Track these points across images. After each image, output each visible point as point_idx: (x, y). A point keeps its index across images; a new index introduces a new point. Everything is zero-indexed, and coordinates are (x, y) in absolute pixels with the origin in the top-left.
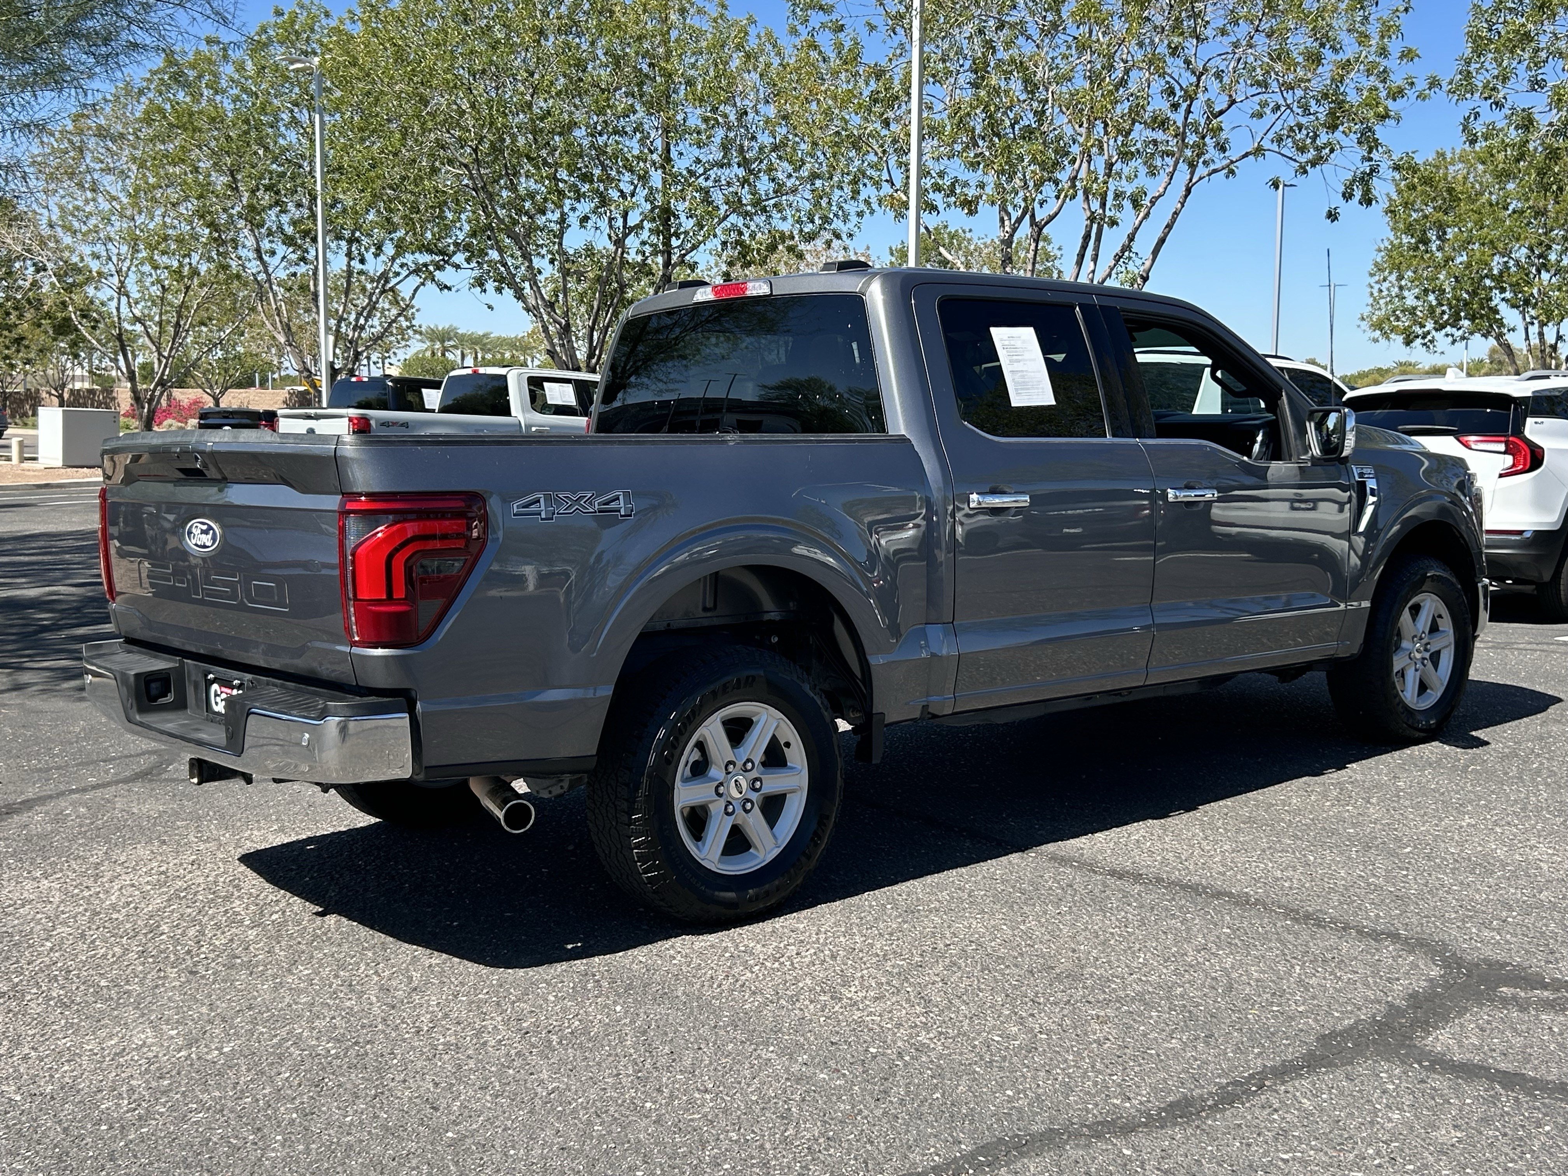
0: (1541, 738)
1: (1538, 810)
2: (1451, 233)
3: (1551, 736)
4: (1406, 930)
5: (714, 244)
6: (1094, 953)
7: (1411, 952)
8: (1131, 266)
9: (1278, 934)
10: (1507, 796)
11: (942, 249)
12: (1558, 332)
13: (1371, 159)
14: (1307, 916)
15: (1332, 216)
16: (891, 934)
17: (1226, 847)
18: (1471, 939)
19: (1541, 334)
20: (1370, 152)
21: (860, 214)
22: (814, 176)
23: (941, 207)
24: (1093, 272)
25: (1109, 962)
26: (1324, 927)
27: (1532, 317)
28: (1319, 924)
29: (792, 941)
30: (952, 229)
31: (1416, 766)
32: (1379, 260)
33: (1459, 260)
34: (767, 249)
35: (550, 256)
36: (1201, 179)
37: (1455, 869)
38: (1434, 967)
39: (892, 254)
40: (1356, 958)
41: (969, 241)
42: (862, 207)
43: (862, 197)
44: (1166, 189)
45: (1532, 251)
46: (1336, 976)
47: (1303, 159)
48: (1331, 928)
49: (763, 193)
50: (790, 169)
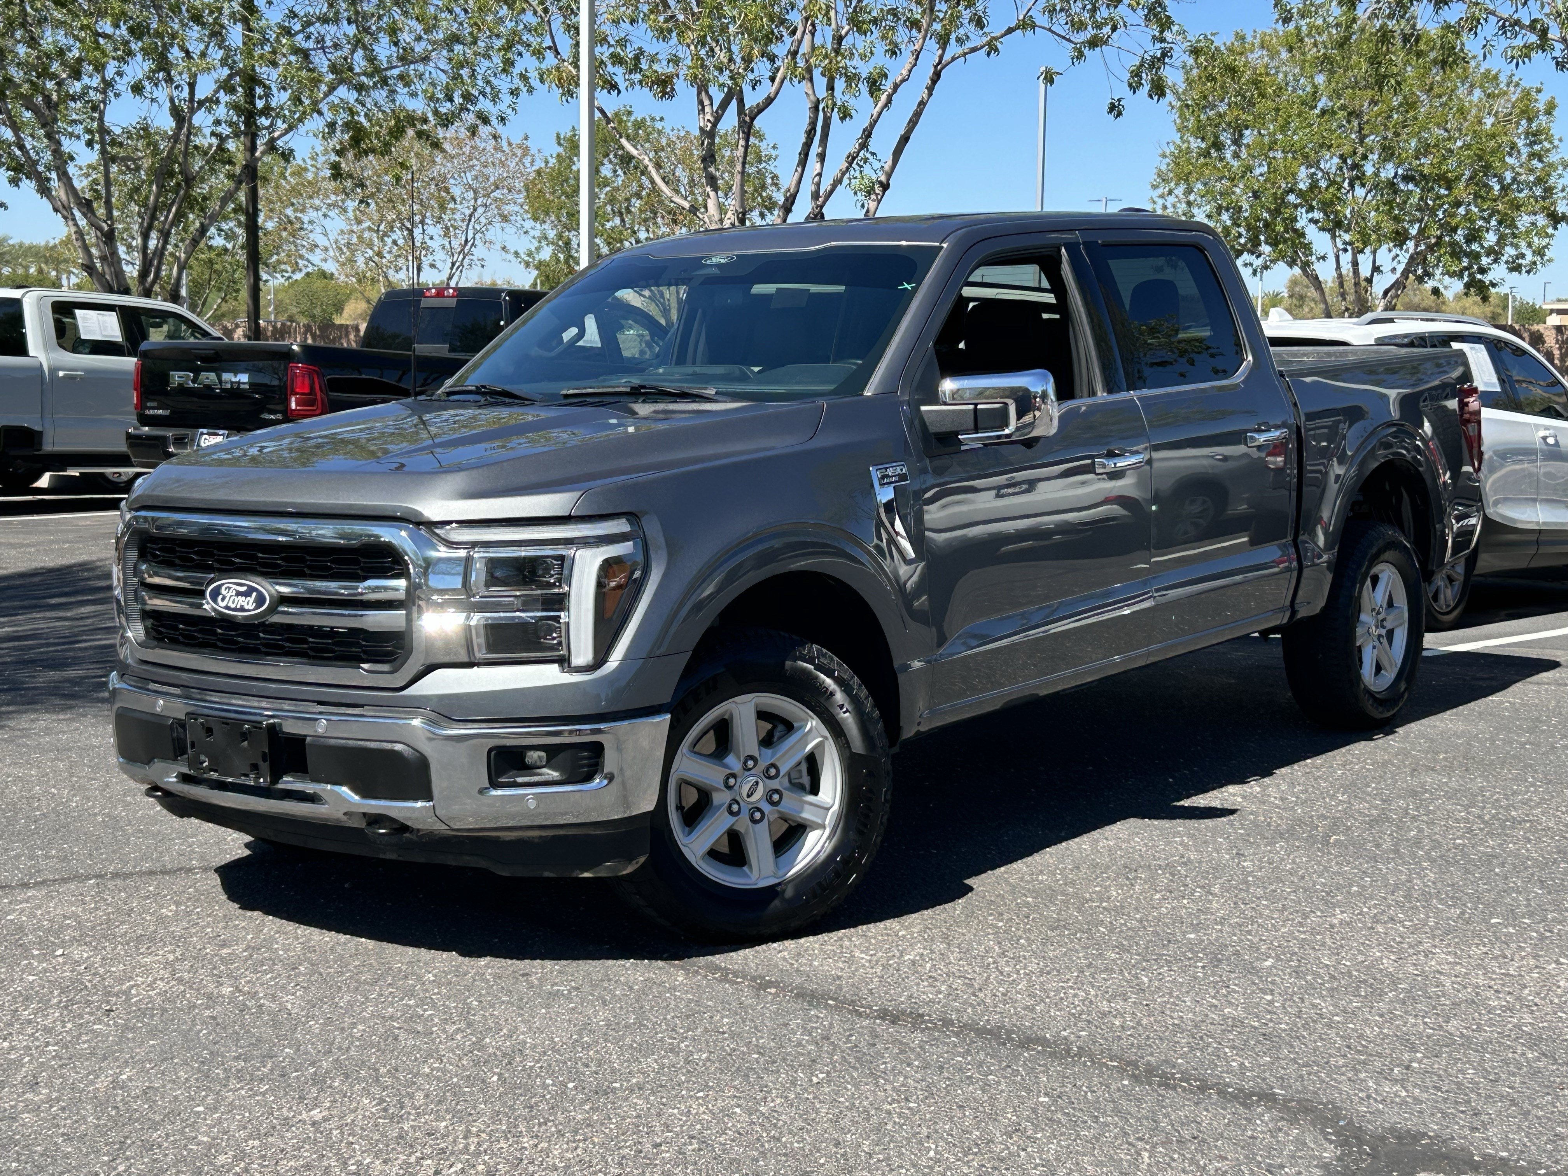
0: (1414, 794)
1: (1427, 897)
2: (1249, 137)
3: (1426, 791)
4: (1282, 1087)
5: (315, 123)
6: (866, 1145)
7: (1293, 1121)
8: (867, 169)
9: (1113, 1101)
10: (1385, 878)
11: (624, 141)
12: (1374, 261)
13: (1162, 40)
14: (1150, 1071)
15: (1115, 109)
16: (576, 1132)
17: (1032, 967)
18: (1369, 1097)
19: (1355, 264)
20: (1162, 32)
21: (515, 92)
22: (455, 39)
23: (622, 86)
24: (820, 175)
25: (888, 1159)
26: (1174, 1088)
27: (1345, 243)
28: (1167, 1082)
29: (428, 1151)
30: (637, 116)
31: (1264, 838)
32: (1164, 168)
33: (1257, 171)
34: (391, 133)
35: (87, 137)
36: (954, 59)
37: (1332, 989)
38: (1327, 1145)
39: (559, 144)
40: (1221, 1135)
41: (660, 132)
42: (517, 82)
43: (516, 71)
44: (910, 71)
45: (1345, 161)
46: (1198, 1166)
47: (1081, 37)
48: (1184, 1089)
49: (385, 60)
50: (419, 28)
